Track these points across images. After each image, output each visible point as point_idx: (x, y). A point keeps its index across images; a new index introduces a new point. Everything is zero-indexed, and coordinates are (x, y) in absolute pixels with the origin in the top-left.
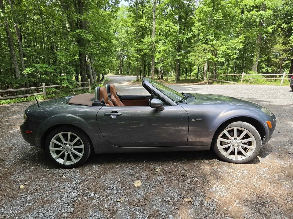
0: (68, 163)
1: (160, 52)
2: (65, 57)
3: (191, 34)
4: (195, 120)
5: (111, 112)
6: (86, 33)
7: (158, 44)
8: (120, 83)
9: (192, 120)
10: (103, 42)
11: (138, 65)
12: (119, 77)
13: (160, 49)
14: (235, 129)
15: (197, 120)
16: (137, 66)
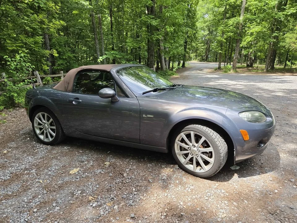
0: (46, 140)
1: (252, 34)
2: (132, 44)
3: (294, 10)
4: (146, 117)
5: (75, 99)
6: (152, 19)
7: (250, 25)
8: (201, 70)
9: (143, 116)
10: (169, 27)
11: (222, 51)
12: (203, 63)
13: (251, 31)
14: (192, 134)
15: (149, 116)
16: (220, 52)
